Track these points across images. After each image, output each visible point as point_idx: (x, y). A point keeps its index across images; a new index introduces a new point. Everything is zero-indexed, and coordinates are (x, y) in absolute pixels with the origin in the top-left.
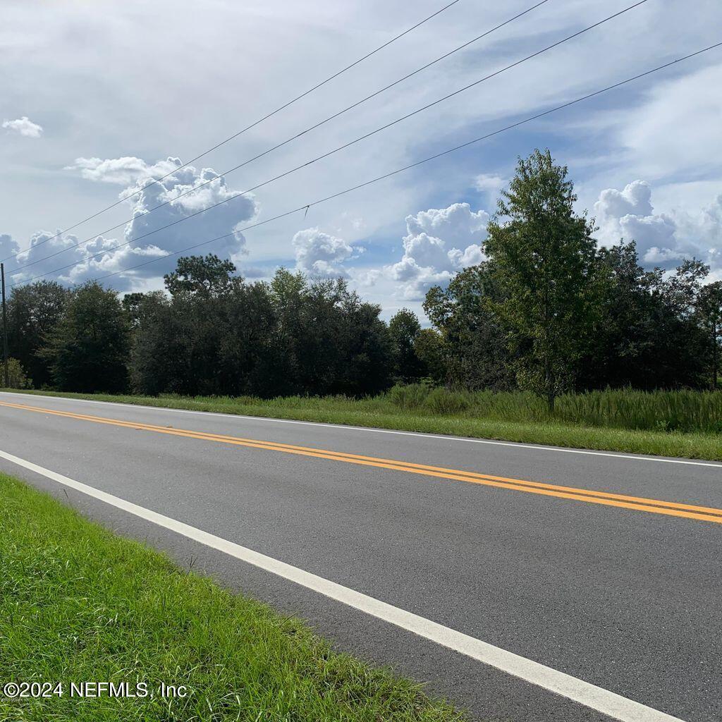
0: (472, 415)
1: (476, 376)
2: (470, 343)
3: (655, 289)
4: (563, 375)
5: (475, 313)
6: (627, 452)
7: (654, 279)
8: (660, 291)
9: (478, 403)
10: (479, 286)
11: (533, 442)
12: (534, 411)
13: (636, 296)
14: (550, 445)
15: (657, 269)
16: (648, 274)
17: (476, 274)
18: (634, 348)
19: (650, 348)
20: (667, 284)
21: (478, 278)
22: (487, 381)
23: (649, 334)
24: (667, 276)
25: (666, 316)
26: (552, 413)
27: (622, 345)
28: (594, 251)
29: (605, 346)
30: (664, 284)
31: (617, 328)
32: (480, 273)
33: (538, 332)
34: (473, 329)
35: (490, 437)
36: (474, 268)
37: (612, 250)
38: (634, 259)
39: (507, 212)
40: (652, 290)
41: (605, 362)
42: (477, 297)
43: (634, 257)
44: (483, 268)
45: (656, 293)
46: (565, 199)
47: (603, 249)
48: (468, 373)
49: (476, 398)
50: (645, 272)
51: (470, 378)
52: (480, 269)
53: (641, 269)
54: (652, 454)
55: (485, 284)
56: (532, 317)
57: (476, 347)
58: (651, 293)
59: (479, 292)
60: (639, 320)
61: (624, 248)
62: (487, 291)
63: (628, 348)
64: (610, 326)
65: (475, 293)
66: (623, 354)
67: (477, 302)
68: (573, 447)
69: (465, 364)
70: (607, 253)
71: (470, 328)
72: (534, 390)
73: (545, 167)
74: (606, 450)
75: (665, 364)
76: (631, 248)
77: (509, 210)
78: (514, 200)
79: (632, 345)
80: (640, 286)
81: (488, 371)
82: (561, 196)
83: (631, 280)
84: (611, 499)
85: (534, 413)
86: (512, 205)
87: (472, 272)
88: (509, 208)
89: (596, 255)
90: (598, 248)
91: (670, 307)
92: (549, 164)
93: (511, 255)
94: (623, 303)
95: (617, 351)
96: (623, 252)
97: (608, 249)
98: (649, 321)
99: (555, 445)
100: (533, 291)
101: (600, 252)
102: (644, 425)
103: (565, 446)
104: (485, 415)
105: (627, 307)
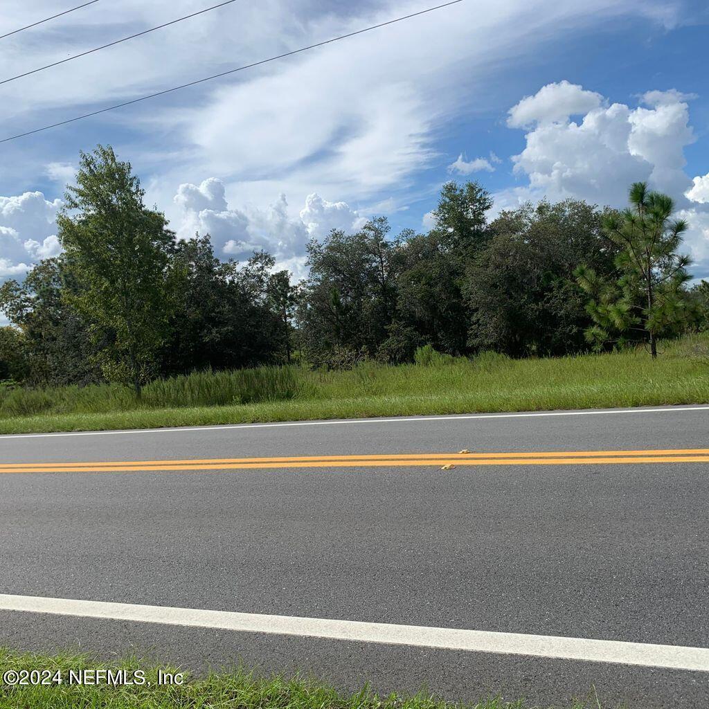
0: (58, 412)
1: (63, 372)
2: (54, 339)
3: (230, 278)
4: (148, 363)
5: (57, 307)
6: (200, 425)
7: (228, 269)
8: (236, 280)
9: (63, 399)
10: (60, 279)
11: (114, 428)
12: (122, 400)
13: (215, 285)
14: (130, 428)
15: (231, 260)
16: (223, 265)
17: (56, 266)
18: (217, 333)
19: (230, 332)
20: (241, 274)
21: (58, 271)
22: (75, 376)
23: (229, 319)
24: (241, 266)
25: (242, 302)
26: (139, 400)
27: (205, 331)
28: (174, 243)
29: (190, 333)
30: (238, 274)
31: (200, 316)
32: (60, 265)
33: (119, 323)
34: (56, 323)
35: (71, 429)
36: (53, 260)
37: (190, 243)
38: (210, 252)
39: (76, 206)
40: (228, 279)
41: (191, 348)
42: (58, 290)
43: (210, 249)
44: (63, 260)
45: (232, 282)
46: (134, 193)
47: (182, 242)
48: (55, 370)
49: (61, 395)
50: (220, 263)
51: (57, 375)
52: (59, 261)
53: (217, 261)
54: (221, 424)
55: (65, 276)
56: (111, 308)
57: (60, 343)
58: (228, 282)
59: (60, 285)
60: (218, 307)
61: (200, 241)
62: (68, 283)
63: (211, 333)
64: (194, 314)
65: (56, 286)
66: (207, 339)
67: (59, 295)
68: (153, 427)
69: (50, 361)
70: (186, 245)
71: (53, 323)
72: (120, 380)
73: (110, 162)
74: (182, 426)
75: (244, 346)
76: (206, 241)
77: (78, 203)
78: (81, 193)
79: (214, 331)
80: (217, 276)
81: (76, 366)
82: (129, 191)
83: (209, 270)
84: (176, 465)
85: (122, 402)
86: (80, 198)
87: (50, 265)
88: (77, 201)
89: (176, 247)
90: (177, 241)
91: (245, 294)
92: (113, 160)
93: (84, 248)
94: (204, 292)
95: (202, 337)
96: (200, 245)
97: (187, 241)
98: (227, 307)
99: (135, 428)
100: (112, 282)
101: (179, 244)
102: (222, 402)
103: (145, 427)
104: (71, 410)
105: (207, 296)
